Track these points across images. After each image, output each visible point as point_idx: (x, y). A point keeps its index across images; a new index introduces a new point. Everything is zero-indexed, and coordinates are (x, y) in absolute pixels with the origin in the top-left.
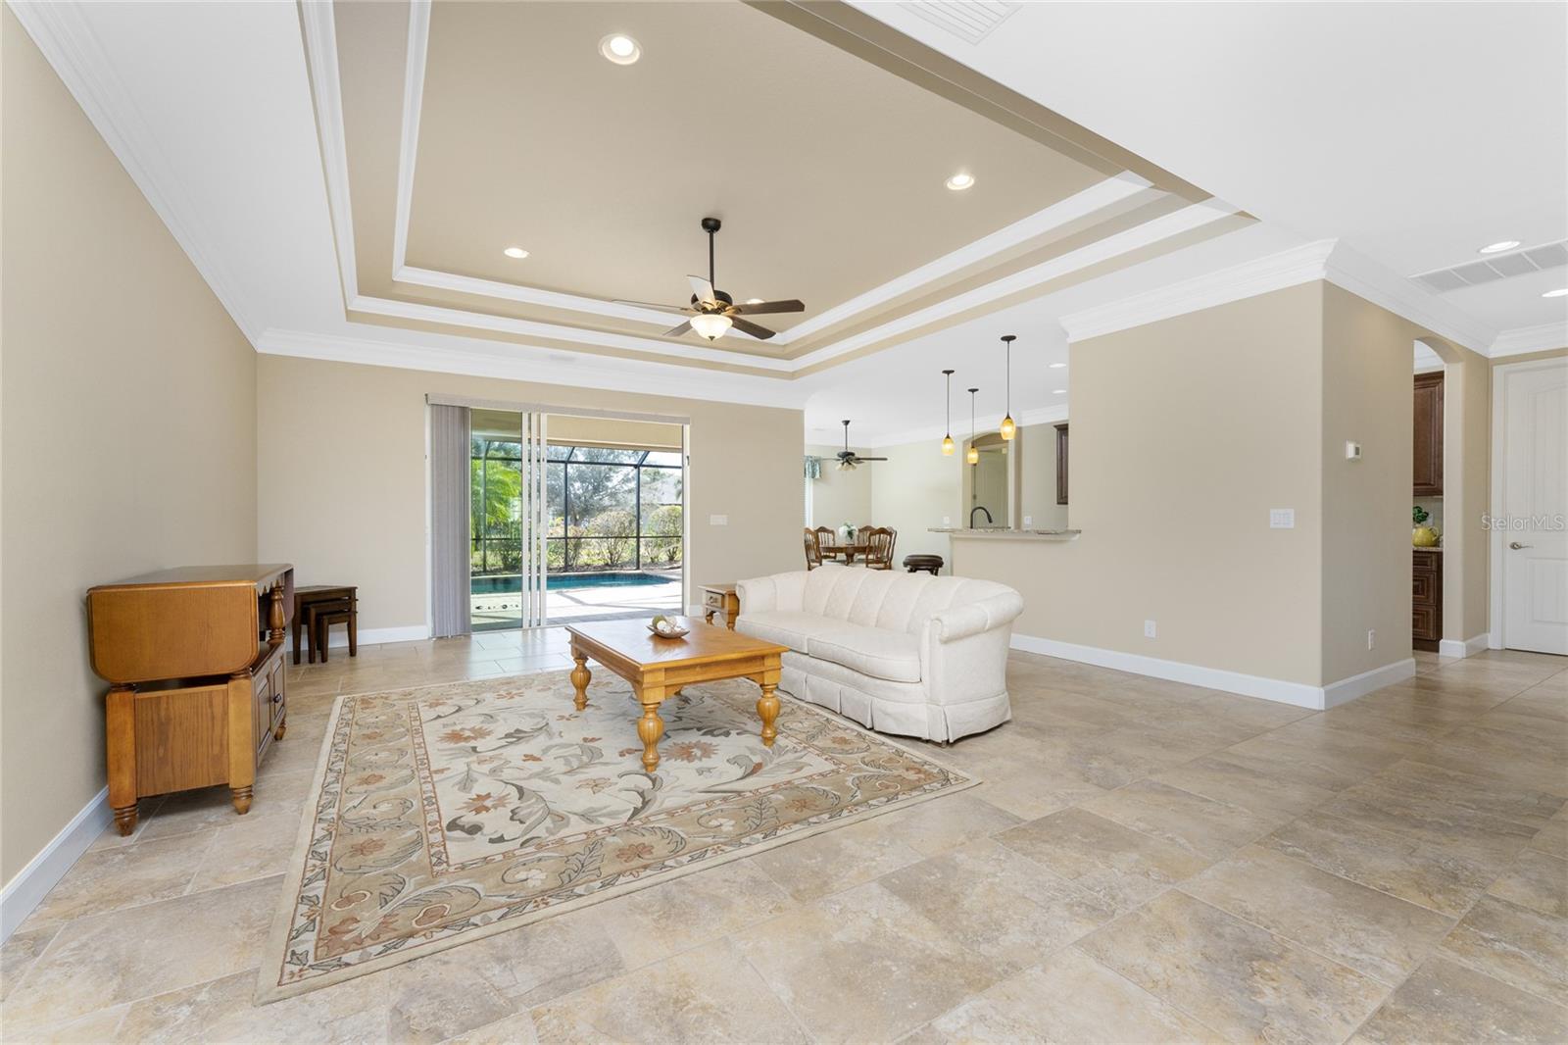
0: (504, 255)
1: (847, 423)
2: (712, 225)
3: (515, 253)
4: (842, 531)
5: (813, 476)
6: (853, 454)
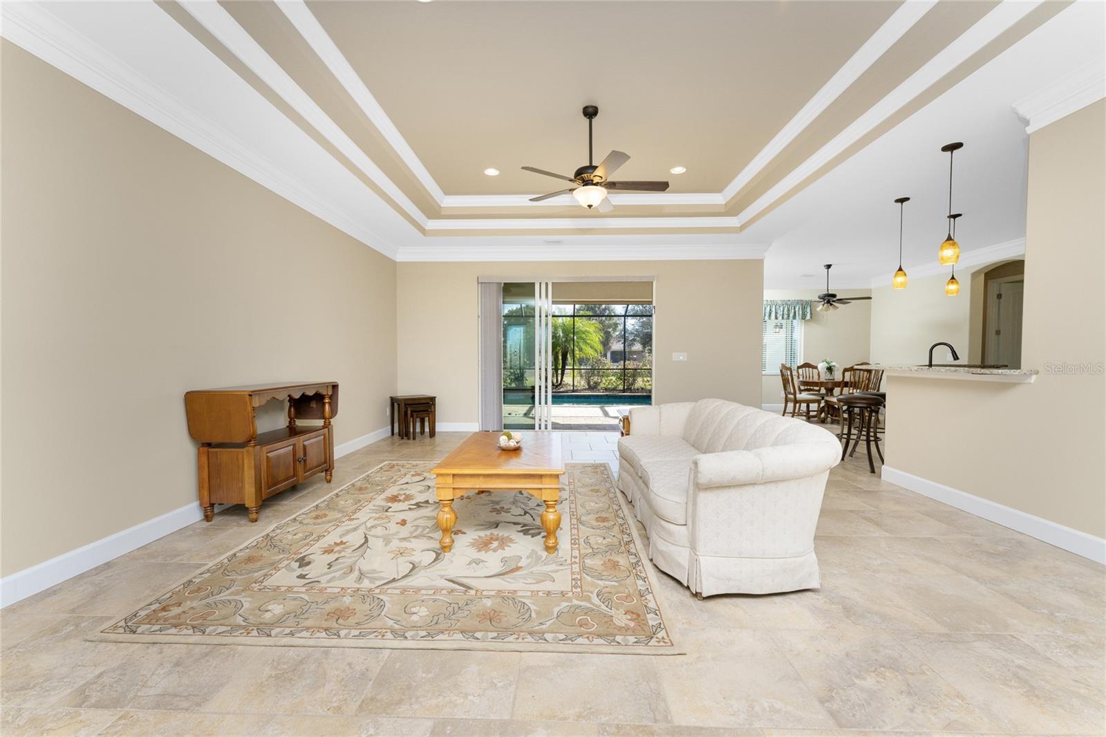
0: (484, 174)
1: (829, 266)
2: (590, 112)
3: (492, 172)
4: (822, 366)
5: (804, 317)
6: (834, 296)
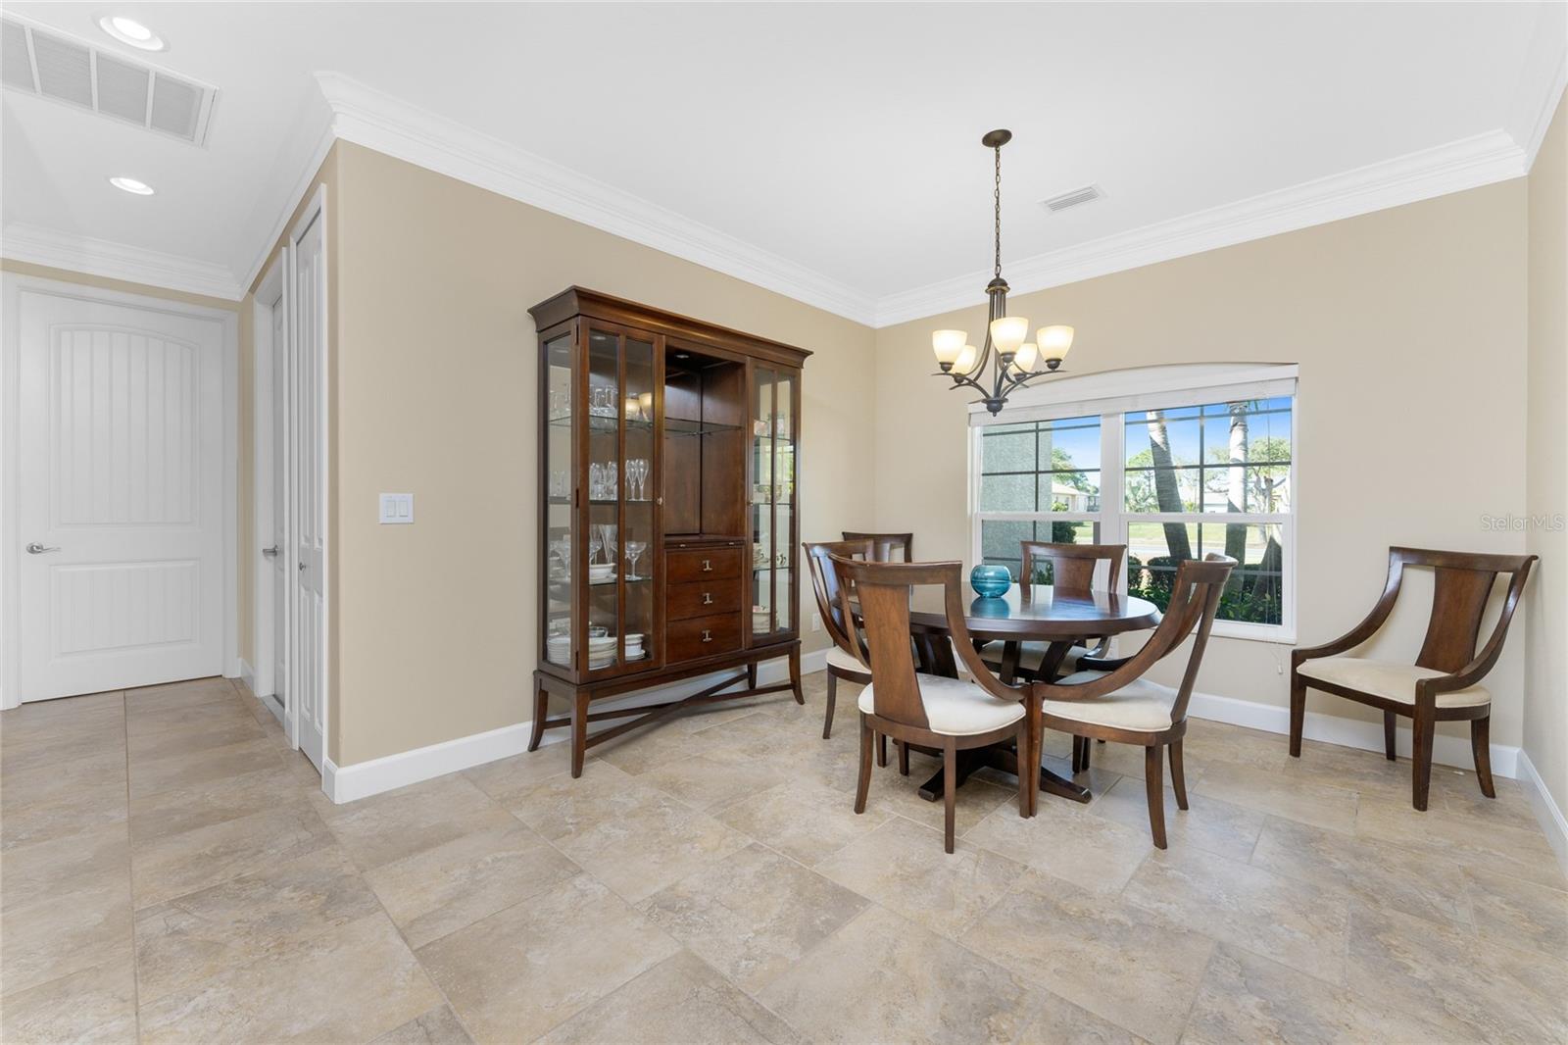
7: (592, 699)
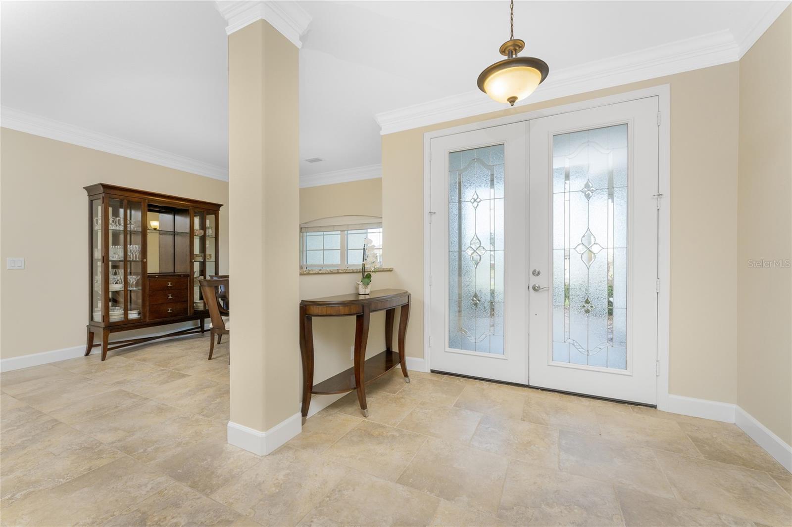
7: (111, 332)
